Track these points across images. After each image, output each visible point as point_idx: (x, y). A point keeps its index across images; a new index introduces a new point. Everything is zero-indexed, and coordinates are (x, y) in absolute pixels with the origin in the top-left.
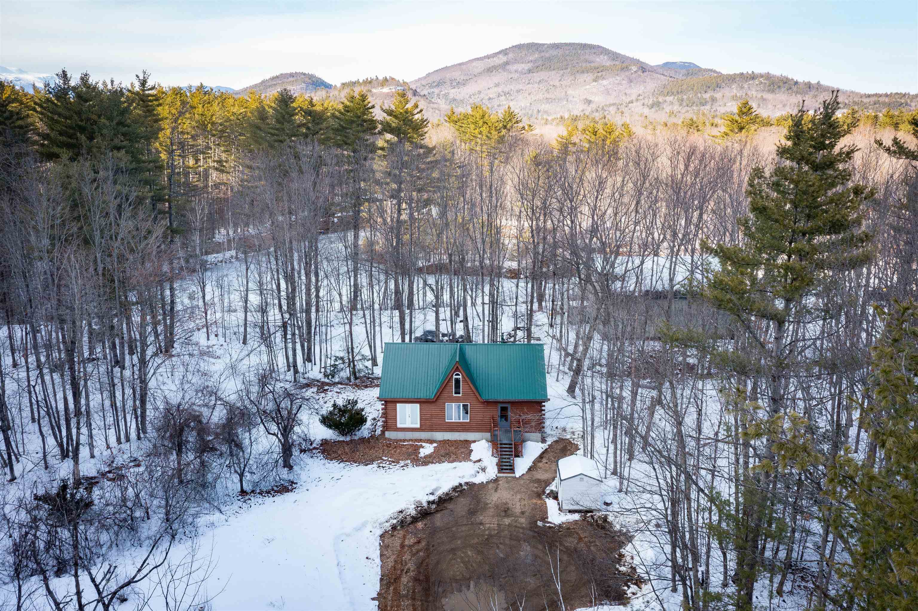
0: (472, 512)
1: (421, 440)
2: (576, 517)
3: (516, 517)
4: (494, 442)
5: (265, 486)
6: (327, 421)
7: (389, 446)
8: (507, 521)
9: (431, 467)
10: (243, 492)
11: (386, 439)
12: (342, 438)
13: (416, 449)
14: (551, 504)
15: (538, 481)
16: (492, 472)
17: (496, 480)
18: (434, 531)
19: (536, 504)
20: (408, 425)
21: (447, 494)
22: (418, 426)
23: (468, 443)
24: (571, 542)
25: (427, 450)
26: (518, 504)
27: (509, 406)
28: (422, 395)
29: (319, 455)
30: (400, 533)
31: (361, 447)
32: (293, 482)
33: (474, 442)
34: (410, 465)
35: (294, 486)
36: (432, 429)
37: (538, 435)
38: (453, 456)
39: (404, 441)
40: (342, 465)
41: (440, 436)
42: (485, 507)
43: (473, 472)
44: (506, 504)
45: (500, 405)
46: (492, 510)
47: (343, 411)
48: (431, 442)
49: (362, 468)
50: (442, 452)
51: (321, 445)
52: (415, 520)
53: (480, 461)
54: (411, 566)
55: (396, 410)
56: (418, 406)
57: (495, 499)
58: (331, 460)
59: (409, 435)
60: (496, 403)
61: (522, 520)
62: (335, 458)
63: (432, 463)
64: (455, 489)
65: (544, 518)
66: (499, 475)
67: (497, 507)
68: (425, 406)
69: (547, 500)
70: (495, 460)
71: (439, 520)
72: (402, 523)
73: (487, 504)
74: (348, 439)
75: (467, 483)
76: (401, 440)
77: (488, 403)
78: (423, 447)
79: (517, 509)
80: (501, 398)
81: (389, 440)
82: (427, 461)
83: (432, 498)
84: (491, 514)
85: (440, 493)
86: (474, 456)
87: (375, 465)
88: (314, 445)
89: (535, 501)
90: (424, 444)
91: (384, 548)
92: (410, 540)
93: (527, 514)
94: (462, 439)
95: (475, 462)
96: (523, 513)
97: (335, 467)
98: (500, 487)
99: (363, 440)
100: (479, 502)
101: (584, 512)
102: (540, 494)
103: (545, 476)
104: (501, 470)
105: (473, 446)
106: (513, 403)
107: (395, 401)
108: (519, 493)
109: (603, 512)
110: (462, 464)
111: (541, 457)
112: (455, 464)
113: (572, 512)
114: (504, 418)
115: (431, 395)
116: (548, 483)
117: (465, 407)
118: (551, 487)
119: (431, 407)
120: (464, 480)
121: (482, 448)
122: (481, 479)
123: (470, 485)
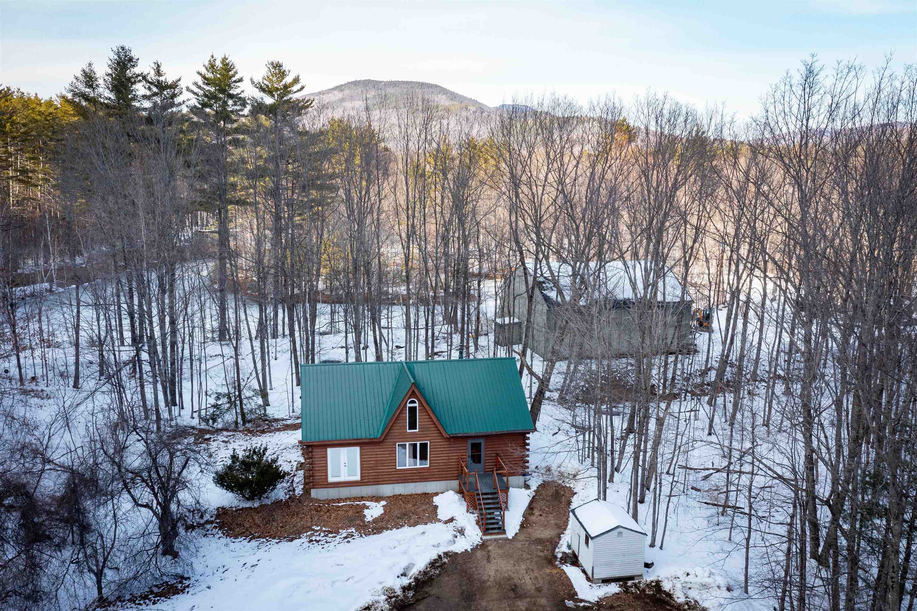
1: (362, 498)
2: (614, 589)
3: (531, 597)
4: (468, 493)
6: (225, 480)
7: (318, 510)
8: (522, 605)
10: (103, 602)
11: (312, 500)
12: (248, 505)
13: (359, 511)
14: (571, 572)
15: (539, 541)
16: (474, 534)
17: (483, 546)
19: (550, 575)
20: (344, 477)
21: (425, 573)
22: (358, 478)
23: (428, 497)
25: (374, 511)
26: (527, 578)
27: (482, 441)
28: (362, 433)
29: (215, 531)
31: (278, 515)
32: (183, 578)
33: (437, 494)
34: (356, 534)
35: (186, 583)
36: (377, 482)
37: (520, 479)
38: (414, 517)
39: (339, 500)
40: (254, 543)
41: (388, 490)
42: (483, 588)
43: (450, 537)
44: (510, 579)
45: (470, 442)
46: (494, 590)
47: (247, 465)
48: (377, 499)
49: (285, 546)
50: (397, 512)
51: (218, 516)
53: (452, 520)
55: (326, 457)
56: (358, 449)
57: (492, 573)
58: (236, 537)
59: (345, 492)
60: (465, 438)
61: (543, 601)
62: (241, 534)
63: (387, 529)
64: (433, 564)
65: (573, 595)
66: (484, 538)
67: (499, 585)
68: (367, 448)
69: (564, 567)
70: (473, 518)
73: (484, 582)
74: (256, 505)
75: (446, 554)
76: (333, 501)
77: (455, 439)
78: (367, 508)
79: (528, 584)
80: (472, 432)
81: (318, 500)
82: (379, 527)
83: (406, 581)
84: (495, 596)
85: (414, 571)
86: (443, 514)
87: (304, 539)
88: (207, 517)
89: (548, 571)
90: (368, 503)
93: (545, 590)
94: (419, 492)
95: (446, 522)
96: (539, 590)
97: (243, 547)
98: (492, 555)
99: (278, 503)
100: (470, 579)
101: (622, 580)
102: (551, 560)
103: (546, 534)
104: (486, 531)
105: (436, 500)
106: (488, 437)
107: (325, 445)
108: (520, 560)
109: (650, 577)
110: (430, 526)
111: (530, 508)
112: (420, 528)
113: (606, 581)
114: (476, 458)
115: (376, 433)
116: (554, 542)
117: (424, 447)
118: (563, 548)
119: (376, 449)
120: (441, 550)
121: (448, 502)
122: (463, 546)
123: (451, 556)
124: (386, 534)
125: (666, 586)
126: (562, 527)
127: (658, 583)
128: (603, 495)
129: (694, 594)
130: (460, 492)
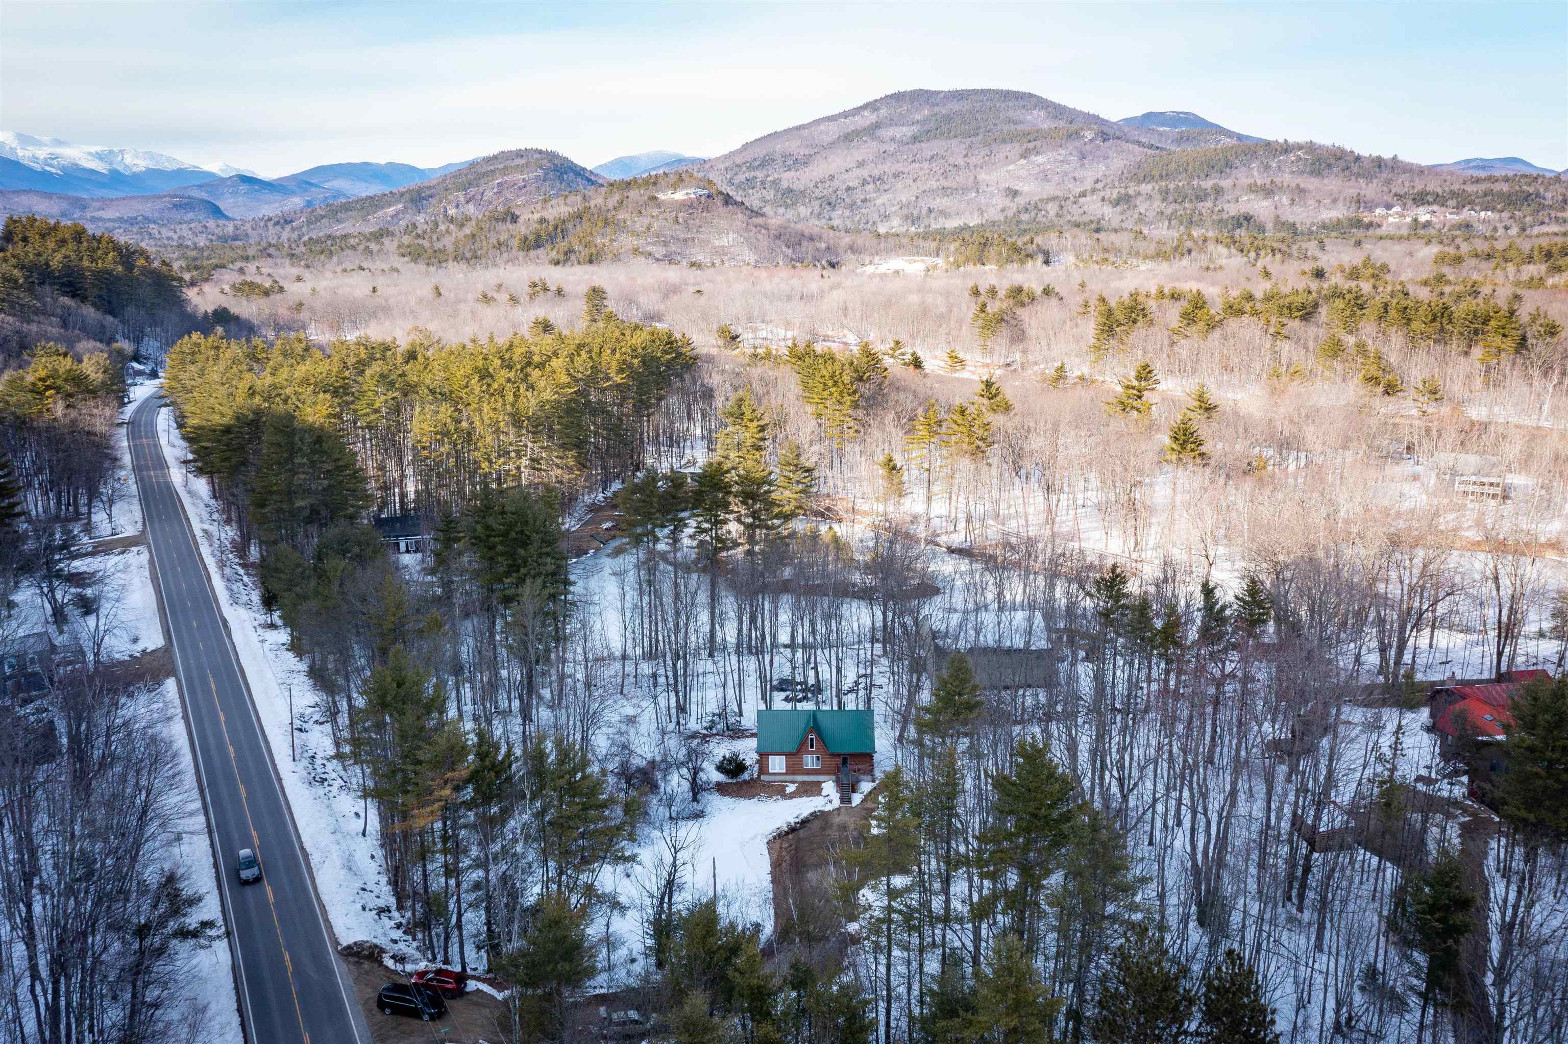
0: (823, 829)
1: (786, 782)
3: (850, 831)
4: (838, 783)
5: (686, 813)
6: (720, 768)
7: (764, 785)
8: (845, 833)
9: (796, 801)
10: (671, 818)
11: (761, 780)
12: (730, 781)
13: (784, 788)
15: (867, 809)
16: (836, 803)
17: (839, 809)
18: (799, 840)
20: (777, 770)
21: (807, 818)
22: (784, 771)
25: (791, 788)
26: (852, 823)
27: (848, 757)
28: (787, 749)
29: (716, 792)
30: (778, 842)
31: (745, 787)
32: (703, 812)
33: (824, 782)
34: (780, 799)
35: (704, 814)
36: (794, 774)
37: (867, 777)
38: (810, 792)
39: (775, 782)
40: (733, 799)
41: (799, 778)
42: (831, 826)
43: (823, 803)
44: (844, 823)
45: (842, 757)
46: (835, 826)
47: (730, 761)
48: (794, 782)
49: (747, 801)
50: (802, 790)
51: (717, 785)
52: (787, 833)
53: (828, 795)
54: (787, 858)
55: (768, 760)
56: (784, 757)
57: (838, 821)
58: (725, 796)
59: (778, 778)
60: (839, 755)
61: (855, 833)
62: (727, 795)
63: (795, 797)
64: (811, 814)
65: (868, 832)
66: (841, 805)
67: (839, 825)
68: (789, 757)
69: (871, 821)
70: (838, 795)
71: (802, 833)
72: (780, 835)
73: (832, 824)
74: (734, 781)
75: (819, 811)
76: (772, 782)
77: (833, 755)
78: (788, 786)
79: (852, 826)
80: (842, 752)
81: (764, 781)
82: (792, 796)
83: (797, 820)
84: (835, 829)
85: (802, 817)
86: (824, 793)
87: (756, 799)
88: (712, 785)
89: (863, 822)
90: (789, 784)
91: (770, 850)
92: (785, 845)
93: (858, 829)
94: (815, 780)
95: (824, 796)
96: (855, 829)
97: (727, 801)
98: (841, 813)
99: (745, 782)
100: (827, 822)
104: (842, 802)
105: (823, 785)
106: (853, 755)
107: (768, 755)
108: (852, 816)
110: (815, 797)
111: (870, 793)
112: (810, 798)
114: (844, 765)
115: (792, 748)
117: (818, 758)
119: (794, 758)
120: (817, 809)
121: (829, 787)
122: (829, 808)
123: (822, 812)
130: (835, 781)
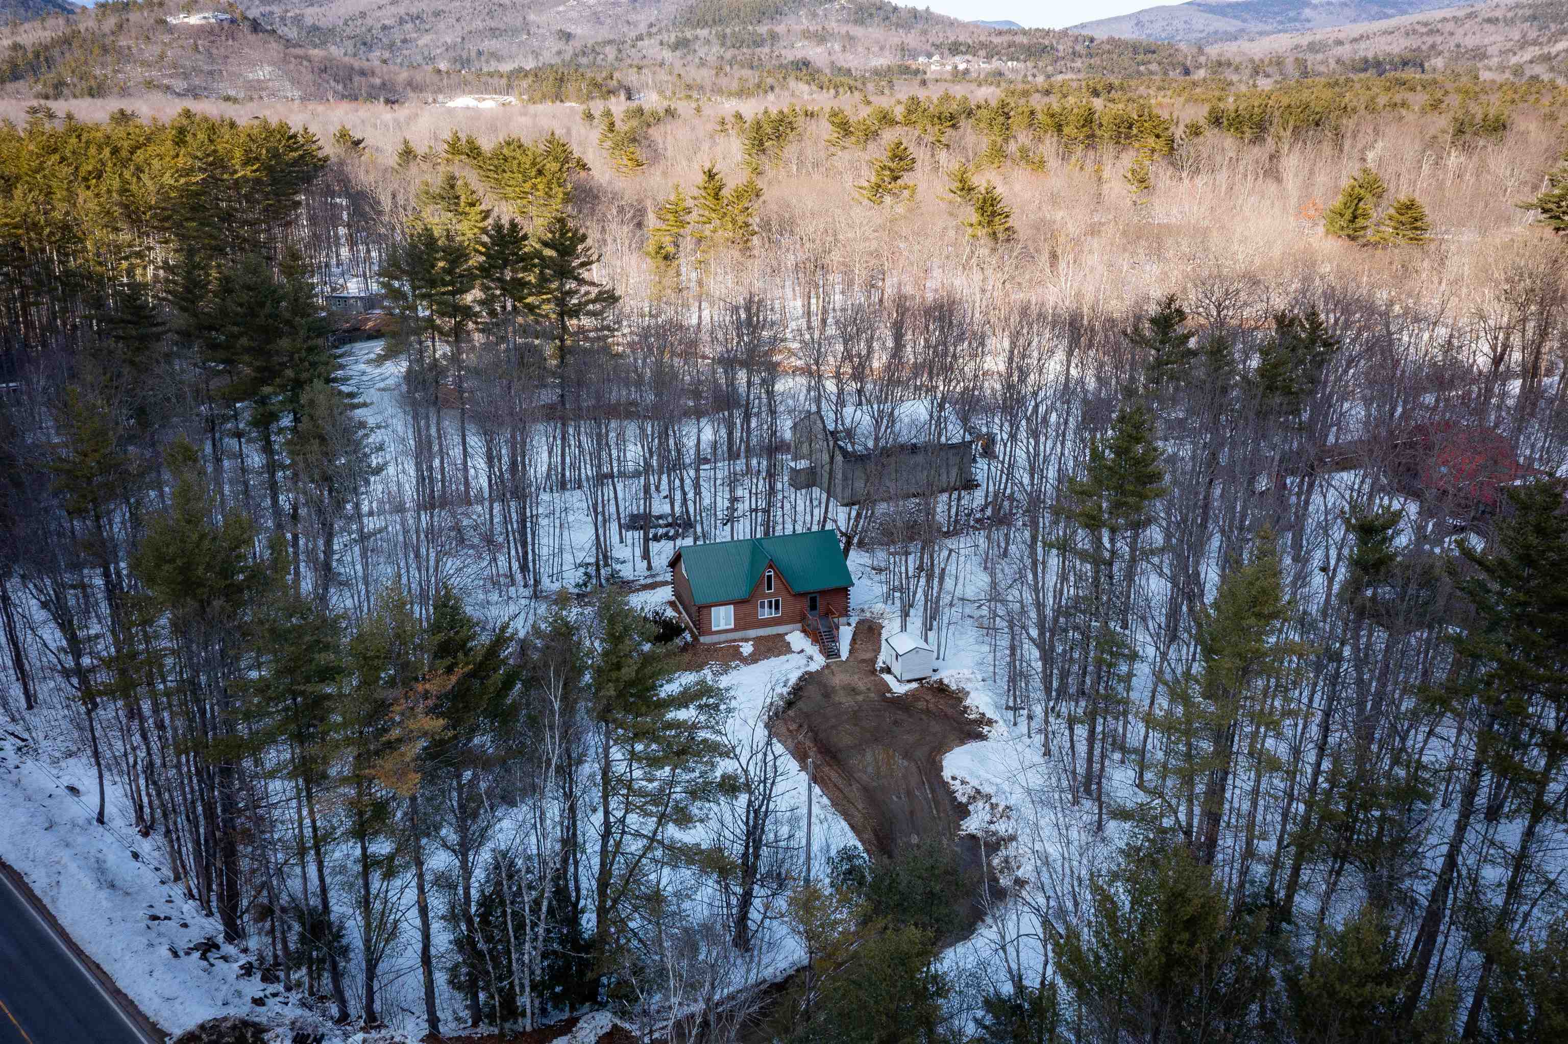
0: (826, 696)
1: (737, 640)
2: (915, 685)
3: (865, 693)
4: (807, 632)
7: (708, 650)
8: (860, 698)
9: (766, 664)
11: (701, 644)
13: (736, 649)
14: (887, 677)
15: (864, 661)
16: (819, 661)
17: (828, 666)
18: (807, 716)
19: (875, 680)
20: (723, 627)
21: (797, 684)
22: (732, 626)
23: (781, 636)
24: (921, 705)
25: (747, 649)
26: (860, 683)
27: (818, 595)
28: (736, 596)
30: (781, 723)
33: (787, 634)
34: (742, 665)
36: (745, 629)
37: (843, 620)
38: (775, 651)
39: (721, 643)
41: (753, 633)
42: (834, 690)
43: (805, 662)
44: (849, 684)
45: (810, 596)
46: (842, 691)
48: (746, 640)
50: (763, 648)
52: (786, 710)
53: (802, 651)
54: (808, 743)
55: (710, 614)
56: (732, 607)
57: (837, 682)
59: (723, 637)
60: (806, 594)
61: (872, 695)
63: (760, 660)
64: (800, 679)
65: (890, 690)
66: (828, 661)
67: (844, 688)
68: (738, 606)
69: (882, 675)
70: (817, 648)
71: (803, 706)
72: (776, 714)
73: (834, 687)
75: (806, 673)
76: (717, 643)
77: (800, 595)
78: (742, 646)
79: (861, 686)
80: (811, 589)
81: (705, 644)
82: (753, 659)
83: (788, 689)
84: (843, 694)
85: (790, 683)
86: (795, 647)
87: (707, 670)
89: (872, 678)
90: (742, 643)
91: (777, 735)
92: (793, 727)
93: (872, 689)
94: (776, 633)
95: (799, 652)
96: (869, 689)
98: (835, 671)
99: (679, 648)
100: (825, 686)
101: (920, 680)
102: (873, 672)
103: (868, 656)
104: (828, 657)
105: (788, 638)
106: (823, 593)
107: (710, 606)
108: (854, 673)
109: (936, 677)
110: (788, 656)
111: (854, 640)
112: (783, 658)
113: (909, 681)
114: (813, 607)
115: (741, 592)
116: (874, 661)
117: (777, 602)
118: (880, 664)
119: (745, 606)
120: (803, 670)
121: (797, 639)
122: (814, 667)
123: (810, 674)
124: (761, 663)
125: (946, 681)
126: (878, 650)
127: (941, 680)
128: (904, 628)
129: (962, 685)
130: (804, 631)
